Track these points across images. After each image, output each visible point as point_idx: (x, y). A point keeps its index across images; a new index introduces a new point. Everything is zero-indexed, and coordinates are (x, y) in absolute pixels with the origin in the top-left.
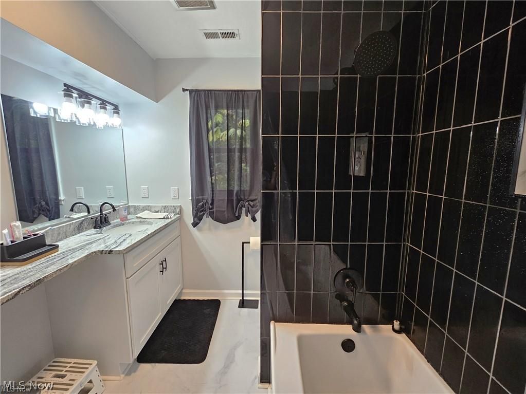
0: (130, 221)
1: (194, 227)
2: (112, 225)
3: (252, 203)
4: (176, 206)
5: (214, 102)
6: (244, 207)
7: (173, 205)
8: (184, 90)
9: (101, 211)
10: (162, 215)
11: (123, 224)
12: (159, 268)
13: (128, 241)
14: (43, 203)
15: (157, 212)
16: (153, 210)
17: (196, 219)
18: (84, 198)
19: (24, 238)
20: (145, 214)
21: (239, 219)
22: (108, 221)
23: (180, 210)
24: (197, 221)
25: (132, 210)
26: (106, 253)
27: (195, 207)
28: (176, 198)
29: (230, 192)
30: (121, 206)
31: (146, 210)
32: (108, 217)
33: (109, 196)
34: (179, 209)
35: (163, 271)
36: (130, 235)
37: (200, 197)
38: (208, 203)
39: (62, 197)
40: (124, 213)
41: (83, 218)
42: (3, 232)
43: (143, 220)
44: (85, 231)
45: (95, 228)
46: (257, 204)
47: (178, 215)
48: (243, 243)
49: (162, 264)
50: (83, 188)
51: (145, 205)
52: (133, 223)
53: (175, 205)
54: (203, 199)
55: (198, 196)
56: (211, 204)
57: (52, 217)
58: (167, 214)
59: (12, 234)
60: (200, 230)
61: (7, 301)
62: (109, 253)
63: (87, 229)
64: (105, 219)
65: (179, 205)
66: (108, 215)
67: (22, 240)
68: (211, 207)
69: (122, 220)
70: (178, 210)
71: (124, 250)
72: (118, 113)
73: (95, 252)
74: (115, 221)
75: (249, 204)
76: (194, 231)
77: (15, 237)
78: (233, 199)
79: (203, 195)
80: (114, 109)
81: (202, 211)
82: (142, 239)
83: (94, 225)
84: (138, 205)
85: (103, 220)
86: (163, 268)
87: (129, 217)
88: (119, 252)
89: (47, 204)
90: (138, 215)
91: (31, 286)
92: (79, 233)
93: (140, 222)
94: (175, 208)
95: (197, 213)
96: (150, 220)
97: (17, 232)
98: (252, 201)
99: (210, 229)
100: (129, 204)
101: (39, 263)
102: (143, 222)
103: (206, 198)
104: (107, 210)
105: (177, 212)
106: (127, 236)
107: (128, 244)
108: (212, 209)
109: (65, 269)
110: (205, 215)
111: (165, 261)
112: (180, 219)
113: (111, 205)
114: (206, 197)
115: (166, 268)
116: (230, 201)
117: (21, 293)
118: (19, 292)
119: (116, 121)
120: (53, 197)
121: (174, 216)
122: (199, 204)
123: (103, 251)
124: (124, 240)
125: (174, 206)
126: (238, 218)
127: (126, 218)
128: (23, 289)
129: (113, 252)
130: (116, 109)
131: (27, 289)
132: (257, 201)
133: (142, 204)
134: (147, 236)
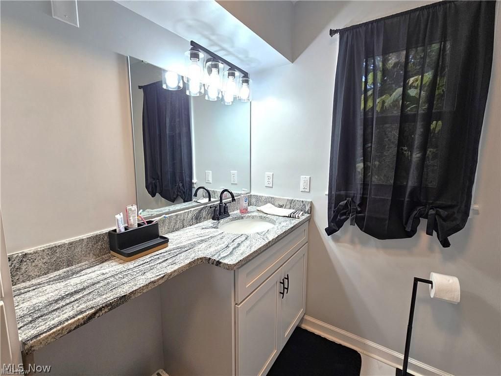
0: (249, 215)
1: (328, 235)
2: (230, 217)
3: (443, 213)
4: (306, 202)
5: (382, 38)
6: (426, 217)
7: (301, 200)
8: (332, 32)
9: (221, 200)
10: (287, 212)
11: (242, 218)
12: (279, 288)
13: (242, 248)
14: (181, 185)
15: (281, 206)
16: (277, 204)
17: (332, 224)
18: (211, 182)
19: (139, 225)
20: (268, 208)
21: (410, 236)
22: (227, 212)
23: (311, 207)
24: (334, 228)
25: (253, 200)
26: (213, 263)
27: (333, 205)
28: (307, 190)
29: (398, 189)
30: (243, 196)
31: (269, 202)
32: (227, 207)
33: (232, 183)
34: (309, 205)
35: (283, 294)
36: (246, 238)
37: (343, 193)
38: (355, 203)
39: (194, 181)
40: (245, 204)
41: (202, 206)
42: (116, 216)
43: (265, 215)
44: (203, 221)
45: (213, 219)
46: (456, 215)
47: (309, 215)
48: (416, 280)
49: (283, 283)
50: (211, 172)
51: (269, 196)
52: (253, 217)
53: (303, 200)
54: (347, 196)
55: (340, 191)
56: (360, 205)
57: (186, 199)
58: (293, 211)
59: (127, 219)
60: (336, 240)
61: (75, 328)
62: (217, 265)
63: (205, 219)
64: (225, 209)
65: (310, 200)
66: (228, 204)
67: (136, 226)
68: (359, 209)
69: (242, 212)
70: (307, 208)
71: (235, 265)
72: (247, 82)
73: (201, 259)
74: (234, 212)
75: (438, 214)
76: (328, 240)
77: (129, 223)
78: (403, 202)
79: (347, 189)
80: (244, 77)
81: (344, 214)
82: (260, 248)
83: (213, 215)
84: (261, 195)
85: (222, 211)
86: (284, 288)
87: (250, 208)
88: (229, 267)
89: (183, 186)
90: (259, 208)
91: (111, 306)
92: (197, 223)
93: (261, 217)
94: (304, 205)
95: (335, 217)
96: (272, 217)
97: (131, 218)
98: (444, 208)
99: (352, 242)
100: (251, 194)
101: (142, 262)
102: (264, 217)
103: (352, 195)
104: (227, 199)
105: (306, 210)
106: (243, 238)
107: (242, 254)
108: (360, 212)
109: (161, 282)
110: (349, 221)
111: (288, 279)
112: (310, 220)
113: (231, 193)
114: (352, 192)
115: (287, 289)
116: (396, 202)
117: (98, 315)
118: (94, 314)
119: (244, 91)
120: (188, 179)
121: (303, 215)
122: (341, 204)
123: (210, 259)
124: (239, 245)
125: (303, 202)
126: (410, 234)
127: (247, 210)
128: (100, 309)
129: (222, 265)
130: (246, 77)
131: (106, 310)
132: (455, 210)
133: (265, 194)
134: (267, 244)
